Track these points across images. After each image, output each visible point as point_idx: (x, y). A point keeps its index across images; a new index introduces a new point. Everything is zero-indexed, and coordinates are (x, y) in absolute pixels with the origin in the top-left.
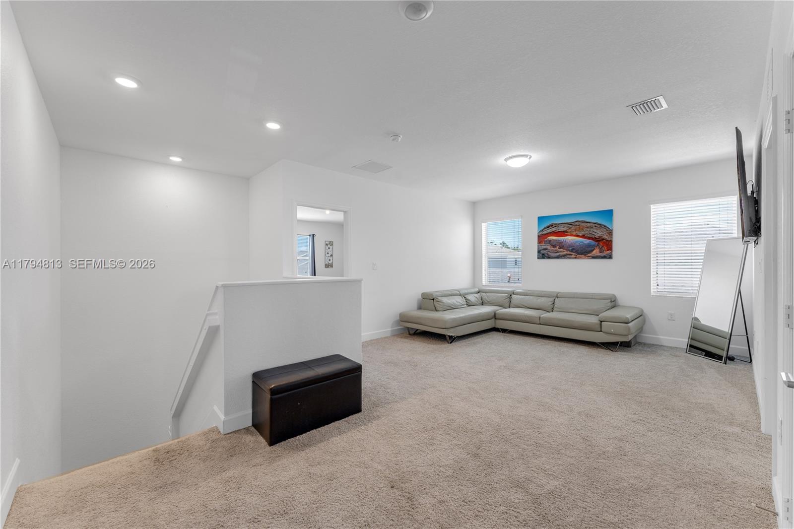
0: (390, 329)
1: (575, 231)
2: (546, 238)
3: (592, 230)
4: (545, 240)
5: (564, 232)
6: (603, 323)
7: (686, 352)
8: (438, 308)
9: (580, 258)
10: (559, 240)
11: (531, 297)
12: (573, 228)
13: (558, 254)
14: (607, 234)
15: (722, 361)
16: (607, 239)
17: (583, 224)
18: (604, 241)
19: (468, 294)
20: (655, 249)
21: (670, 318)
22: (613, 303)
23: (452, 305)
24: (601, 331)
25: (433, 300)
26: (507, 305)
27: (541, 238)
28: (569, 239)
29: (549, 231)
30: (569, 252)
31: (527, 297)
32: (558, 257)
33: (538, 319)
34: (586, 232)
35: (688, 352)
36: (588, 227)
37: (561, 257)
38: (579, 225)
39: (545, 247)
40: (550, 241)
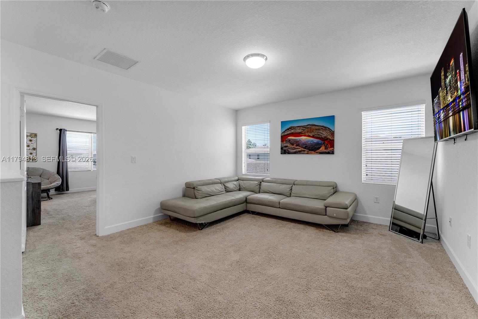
0: (152, 216)
1: (308, 132)
2: (287, 138)
3: (319, 131)
4: (286, 139)
5: (300, 133)
6: (327, 208)
7: (389, 230)
8: (197, 196)
9: (311, 153)
10: (296, 140)
11: (275, 184)
12: (306, 130)
13: (295, 150)
14: (330, 135)
15: (419, 240)
16: (331, 139)
17: (313, 127)
18: (328, 140)
19: (228, 182)
20: (364, 146)
21: (376, 201)
22: (335, 190)
23: (211, 193)
24: (326, 215)
25: (194, 188)
26: (258, 190)
27: (284, 138)
28: (303, 138)
29: (289, 132)
30: (303, 149)
31: (272, 184)
32: (295, 153)
33: (279, 203)
34: (315, 133)
35: (390, 230)
36: (316, 130)
37: (297, 152)
38: (310, 128)
39: (286, 145)
40: (290, 140)
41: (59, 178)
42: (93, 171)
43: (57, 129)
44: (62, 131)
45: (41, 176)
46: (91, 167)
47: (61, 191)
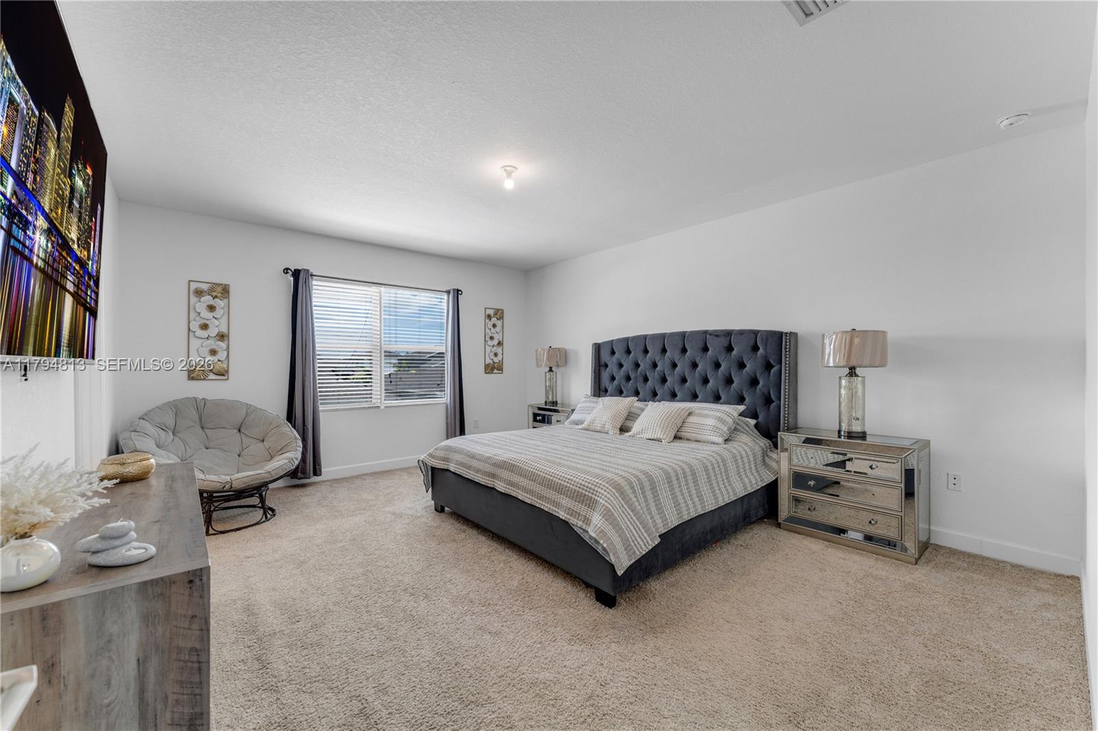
41: (296, 438)
42: (386, 407)
43: (286, 271)
44: (302, 276)
45: (242, 430)
46: (380, 395)
47: (300, 478)
